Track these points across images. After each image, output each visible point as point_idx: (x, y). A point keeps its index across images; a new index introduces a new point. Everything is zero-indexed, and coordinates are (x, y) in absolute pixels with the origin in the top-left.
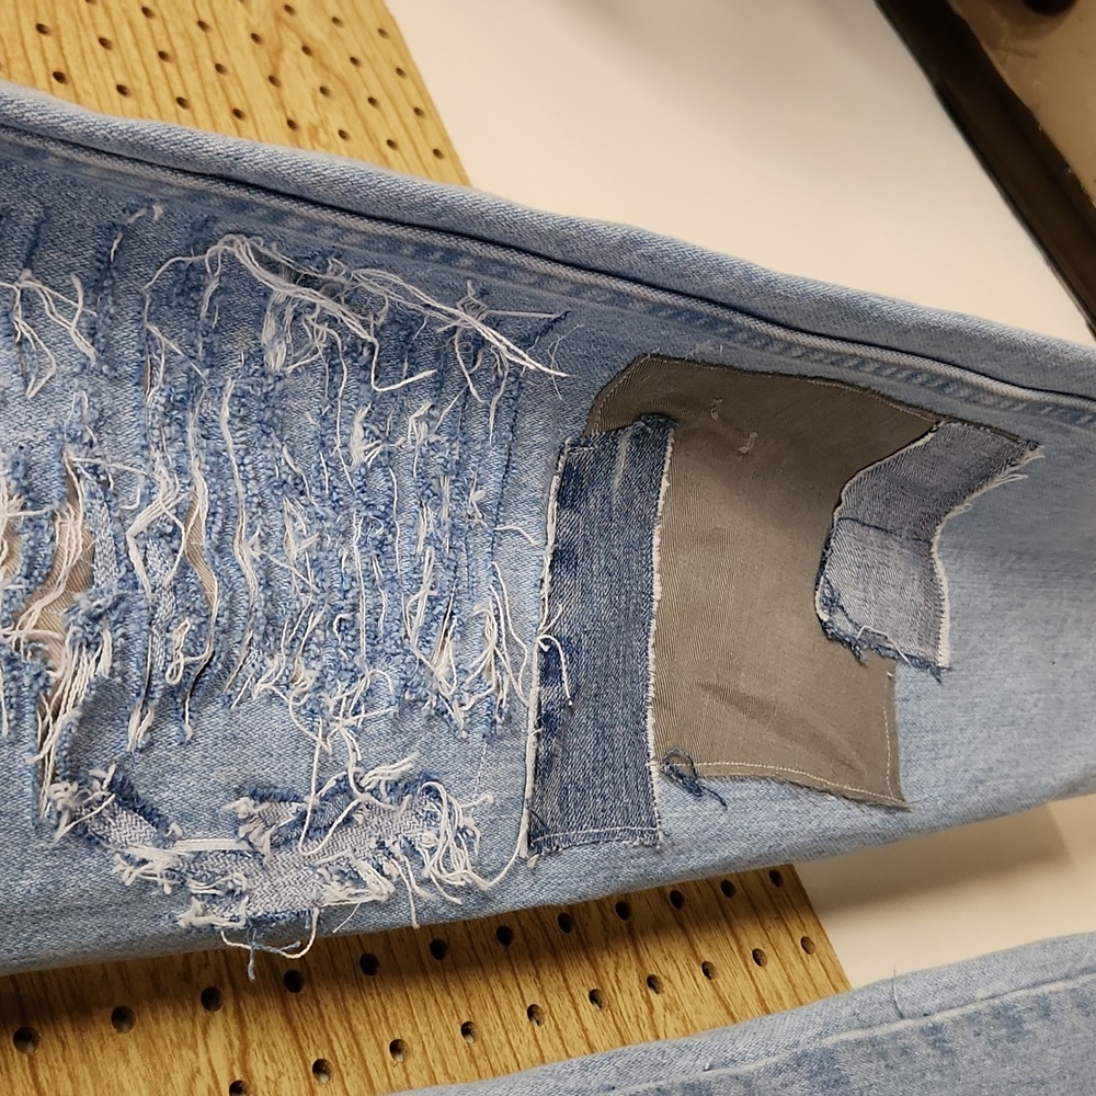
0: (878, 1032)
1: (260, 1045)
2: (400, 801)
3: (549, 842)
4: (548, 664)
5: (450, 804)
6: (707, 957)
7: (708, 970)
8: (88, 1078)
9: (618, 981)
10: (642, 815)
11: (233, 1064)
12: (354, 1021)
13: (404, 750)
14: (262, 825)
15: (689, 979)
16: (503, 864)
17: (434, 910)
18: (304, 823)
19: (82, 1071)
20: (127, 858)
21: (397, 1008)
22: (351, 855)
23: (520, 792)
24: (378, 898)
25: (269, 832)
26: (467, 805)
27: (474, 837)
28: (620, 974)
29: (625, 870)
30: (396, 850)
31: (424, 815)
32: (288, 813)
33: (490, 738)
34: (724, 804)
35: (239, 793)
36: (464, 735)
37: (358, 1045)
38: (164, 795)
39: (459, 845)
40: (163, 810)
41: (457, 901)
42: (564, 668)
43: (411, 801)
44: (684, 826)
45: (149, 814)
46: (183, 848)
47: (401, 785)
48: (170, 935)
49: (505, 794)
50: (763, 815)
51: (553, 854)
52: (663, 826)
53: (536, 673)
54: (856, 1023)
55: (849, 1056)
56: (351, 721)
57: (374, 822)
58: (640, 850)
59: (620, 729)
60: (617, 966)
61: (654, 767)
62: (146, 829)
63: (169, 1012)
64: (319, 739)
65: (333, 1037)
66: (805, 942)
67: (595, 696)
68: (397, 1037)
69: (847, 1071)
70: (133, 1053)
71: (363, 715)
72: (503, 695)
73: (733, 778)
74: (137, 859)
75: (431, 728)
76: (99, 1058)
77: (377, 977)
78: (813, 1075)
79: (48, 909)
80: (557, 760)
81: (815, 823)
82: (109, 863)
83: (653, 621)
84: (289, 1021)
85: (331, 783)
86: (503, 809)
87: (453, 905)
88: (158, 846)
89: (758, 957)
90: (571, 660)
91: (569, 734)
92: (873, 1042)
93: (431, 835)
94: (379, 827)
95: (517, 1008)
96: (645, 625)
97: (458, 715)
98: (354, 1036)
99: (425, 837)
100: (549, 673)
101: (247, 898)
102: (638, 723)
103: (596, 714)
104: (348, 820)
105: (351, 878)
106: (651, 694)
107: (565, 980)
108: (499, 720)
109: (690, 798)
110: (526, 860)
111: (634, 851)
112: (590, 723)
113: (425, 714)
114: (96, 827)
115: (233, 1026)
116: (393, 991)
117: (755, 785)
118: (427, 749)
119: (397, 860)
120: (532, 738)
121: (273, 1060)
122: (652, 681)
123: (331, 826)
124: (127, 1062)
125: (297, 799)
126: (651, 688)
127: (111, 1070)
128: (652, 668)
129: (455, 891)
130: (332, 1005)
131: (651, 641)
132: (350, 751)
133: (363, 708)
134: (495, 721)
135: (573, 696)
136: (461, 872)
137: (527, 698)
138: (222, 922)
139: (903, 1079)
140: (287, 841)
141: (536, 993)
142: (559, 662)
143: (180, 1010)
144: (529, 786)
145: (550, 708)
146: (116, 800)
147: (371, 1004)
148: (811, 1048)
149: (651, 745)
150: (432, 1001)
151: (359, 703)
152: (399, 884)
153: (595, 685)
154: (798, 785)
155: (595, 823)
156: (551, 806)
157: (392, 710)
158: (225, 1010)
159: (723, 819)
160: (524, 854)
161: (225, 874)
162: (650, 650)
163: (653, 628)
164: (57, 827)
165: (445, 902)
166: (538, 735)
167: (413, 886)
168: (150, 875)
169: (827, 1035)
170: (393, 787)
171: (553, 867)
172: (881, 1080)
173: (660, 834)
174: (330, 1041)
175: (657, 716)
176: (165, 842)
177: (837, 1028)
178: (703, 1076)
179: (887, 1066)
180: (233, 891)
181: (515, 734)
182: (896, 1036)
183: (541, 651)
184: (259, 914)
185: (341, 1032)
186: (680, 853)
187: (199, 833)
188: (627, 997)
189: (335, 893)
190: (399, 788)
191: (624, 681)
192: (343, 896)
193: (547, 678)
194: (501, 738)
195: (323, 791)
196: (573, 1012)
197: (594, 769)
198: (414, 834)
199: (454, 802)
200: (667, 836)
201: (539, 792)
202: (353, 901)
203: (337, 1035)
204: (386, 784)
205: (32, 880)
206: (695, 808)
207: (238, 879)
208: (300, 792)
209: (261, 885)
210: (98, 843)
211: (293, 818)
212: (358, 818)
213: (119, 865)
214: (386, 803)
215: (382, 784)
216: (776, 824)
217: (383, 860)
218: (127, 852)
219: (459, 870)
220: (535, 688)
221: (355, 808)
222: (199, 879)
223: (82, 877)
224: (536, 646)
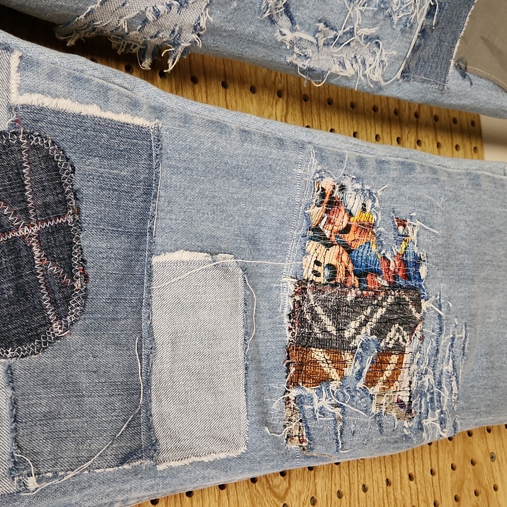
0: (496, 176)
1: (291, 114)
2: (366, 43)
3: (408, 77)
4: (430, 11)
5: (382, 51)
6: (440, 140)
7: (439, 145)
8: (241, 104)
9: (408, 137)
10: (442, 78)
11: (282, 116)
12: (321, 118)
13: (374, 25)
14: (323, 36)
15: (431, 146)
16: (391, 79)
17: (363, 86)
18: (335, 40)
19: (239, 101)
20: (280, 32)
21: (335, 119)
22: (345, 57)
23: (405, 55)
24: (348, 75)
25: (324, 39)
26: (386, 53)
27: (385, 65)
28: (409, 135)
29: (429, 96)
30: (359, 60)
31: (372, 51)
32: (332, 34)
33: (403, 31)
34: (471, 84)
35: (320, 21)
36: (395, 27)
37: (321, 126)
38: (298, 14)
39: (380, 66)
40: (296, 19)
41: (372, 86)
42: (436, 14)
43: (370, 45)
44: (455, 87)
45: (291, 19)
46: (297, 35)
47: (369, 38)
48: (283, 64)
49: (400, 54)
50: (483, 93)
51: (408, 81)
52: (448, 85)
53: (425, 12)
54: (490, 171)
55: (484, 179)
56: (361, 8)
57: (356, 48)
58: (436, 90)
59: (446, 44)
60: (409, 132)
61: (452, 62)
62: (289, 24)
63: (267, 92)
64: (350, 10)
65: (314, 120)
66: (475, 149)
67: (443, 28)
68: (333, 128)
69: (481, 183)
70: (254, 101)
71: (365, 8)
72: (413, 16)
73: (478, 76)
74: (283, 33)
75: (385, 20)
76: (245, 99)
77: (331, 107)
78: (471, 179)
79: (252, 41)
80: (421, 48)
81: (500, 103)
82: (274, 31)
83: (473, 6)
84: (302, 110)
85: (348, 29)
86: (397, 59)
87: (370, 87)
88: (290, 31)
89: (457, 147)
90: (439, 12)
91: (428, 40)
92: (493, 178)
93: (372, 59)
94: (357, 50)
95: (373, 134)
96: (470, 7)
97: (395, 18)
98: (320, 122)
99: (370, 60)
100: (430, 14)
101: (309, 60)
102: (453, 44)
103: (440, 35)
104: (349, 44)
105: (342, 65)
106: (462, 34)
107: (391, 130)
108: (408, 25)
109: (461, 78)
110: (398, 80)
111: (435, 90)
112: (437, 38)
113: (385, 14)
114: (275, 18)
115: (285, 105)
116: (336, 113)
117: (485, 81)
118: (381, 28)
119: (359, 64)
120: (416, 36)
121: (294, 120)
122: (464, 29)
123: (343, 44)
124: (252, 104)
125: (336, 30)
126: (463, 32)
127: (248, 104)
128: (466, 24)
129: (372, 82)
130: (315, 110)
131: (470, 14)
132: (357, 19)
133: (366, 5)
134: (407, 25)
135: (435, 25)
136: (377, 76)
137: (419, 21)
138: (300, 65)
139: (499, 193)
140: (328, 44)
141: (380, 131)
142: (435, 11)
143: (270, 94)
144: (409, 54)
145: (426, 27)
146: (284, 10)
147: (327, 114)
148: (472, 172)
149: (455, 54)
150: (347, 121)
151: (365, 3)
152: (357, 73)
153: (444, 24)
154: (500, 86)
155: (425, 76)
156: (413, 64)
157: (376, 9)
158: (283, 99)
159: (469, 90)
160: (399, 77)
161: (306, 49)
162: (468, 18)
163: (472, 9)
164: (265, 13)
165: (367, 85)
166: (418, 36)
167: (360, 75)
168: (285, 40)
169: (479, 170)
170: (366, 37)
171: (406, 86)
172: (491, 190)
173: (446, 87)
174: (312, 121)
175: (461, 43)
176: (293, 30)
177: (483, 170)
178: (436, 167)
179: (495, 187)
180: (306, 56)
181: (411, 33)
182: (501, 180)
183: (430, 4)
184: (311, 67)
185: (316, 119)
186: (450, 97)
187: (303, 31)
188: (409, 144)
189: (336, 68)
190: (368, 38)
191: (454, 26)
192: (338, 70)
193: (428, 16)
194: (406, 32)
195: (345, 31)
196: (390, 142)
197: (432, 55)
198: (366, 57)
199: (383, 50)
200: (448, 88)
201: (411, 57)
202: (340, 73)
203: (315, 120)
204: (365, 36)
205: (251, 29)
206: (461, 82)
207: (309, 52)
208: (338, 28)
209: (315, 57)
210: (274, 23)
211: (333, 37)
212: (352, 44)
213: (277, 34)
214: (362, 42)
215: (363, 35)
216: (486, 98)
217: (354, 63)
218: (281, 30)
219: (377, 75)
220: (423, 18)
221: (353, 40)
222: (298, 47)
223: (265, 34)
224: (429, 2)
